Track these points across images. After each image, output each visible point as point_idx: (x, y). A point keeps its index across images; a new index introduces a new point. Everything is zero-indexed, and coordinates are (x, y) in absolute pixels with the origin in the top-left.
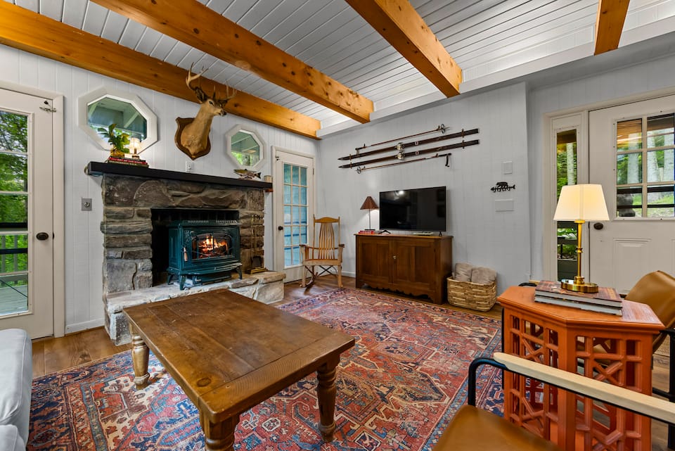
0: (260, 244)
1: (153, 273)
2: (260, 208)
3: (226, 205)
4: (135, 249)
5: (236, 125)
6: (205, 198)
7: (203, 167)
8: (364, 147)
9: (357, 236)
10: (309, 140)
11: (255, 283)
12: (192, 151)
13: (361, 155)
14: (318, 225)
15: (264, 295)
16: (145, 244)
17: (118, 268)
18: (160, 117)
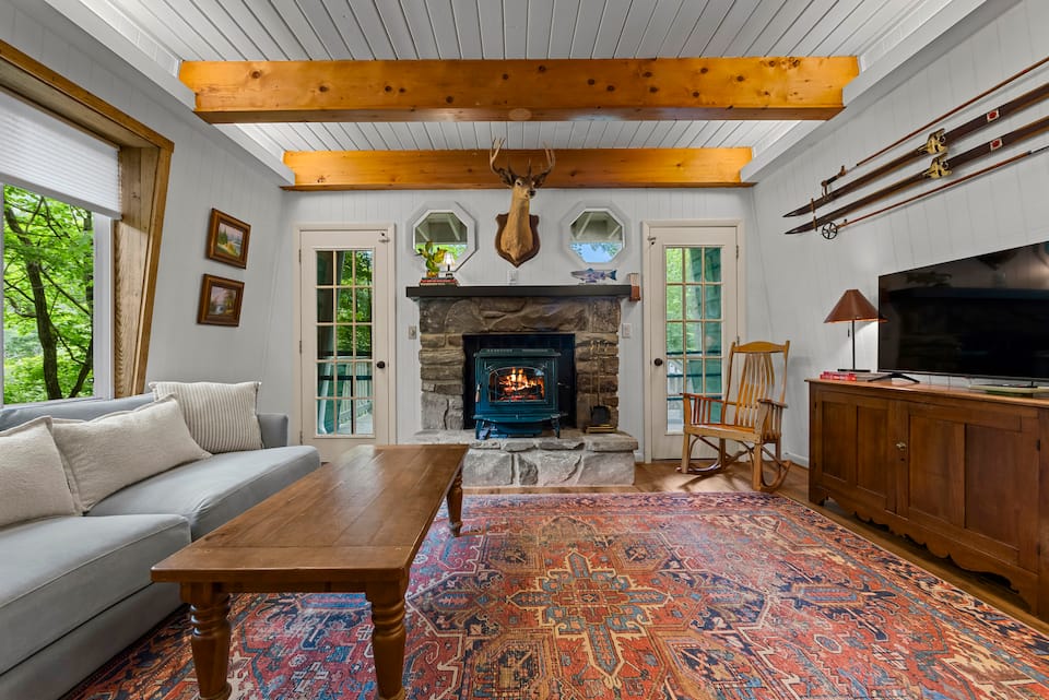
0: (612, 387)
1: (464, 414)
2: (611, 328)
3: (554, 326)
4: (446, 383)
5: (578, 204)
6: (525, 318)
7: (530, 275)
8: (842, 174)
9: (812, 384)
10: (727, 193)
11: (577, 448)
12: (514, 254)
13: (836, 195)
14: (740, 358)
15: (596, 470)
16: (456, 377)
17: (432, 403)
18: (480, 221)
